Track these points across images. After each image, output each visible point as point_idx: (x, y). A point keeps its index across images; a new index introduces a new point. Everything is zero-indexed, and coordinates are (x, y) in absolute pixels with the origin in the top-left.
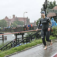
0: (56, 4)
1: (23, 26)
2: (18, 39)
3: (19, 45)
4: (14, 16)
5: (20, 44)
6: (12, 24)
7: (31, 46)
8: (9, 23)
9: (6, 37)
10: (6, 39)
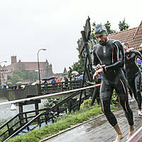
0: (111, 29)
2: (26, 113)
4: (14, 58)
5: (31, 127)
6: (9, 78)
7: (57, 131)
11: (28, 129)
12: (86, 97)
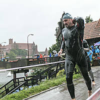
1: (27, 57)
2: (18, 79)
3: (20, 90)
4: (11, 40)
5: (22, 88)
7: (40, 91)
8: (3, 53)
12: (61, 69)
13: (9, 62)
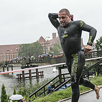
2: (64, 75)
6: (51, 49)
8: (47, 48)
9: (43, 72)
10: (43, 75)
11: (66, 86)
13: (53, 57)
